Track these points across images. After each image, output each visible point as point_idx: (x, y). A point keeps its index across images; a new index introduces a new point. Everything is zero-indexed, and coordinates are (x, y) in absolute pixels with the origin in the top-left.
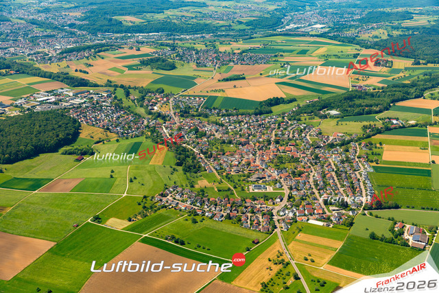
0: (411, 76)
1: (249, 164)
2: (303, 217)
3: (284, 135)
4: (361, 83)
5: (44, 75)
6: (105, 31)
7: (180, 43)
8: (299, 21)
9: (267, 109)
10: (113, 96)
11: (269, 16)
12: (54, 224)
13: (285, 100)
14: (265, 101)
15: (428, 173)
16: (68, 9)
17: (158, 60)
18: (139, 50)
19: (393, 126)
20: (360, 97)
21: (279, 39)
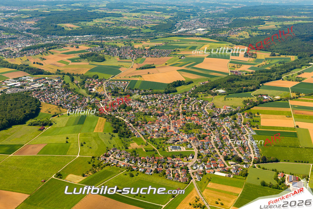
0: (270, 64)
1: (166, 130)
2: (211, 170)
3: (188, 108)
4: (237, 70)
5: (11, 67)
6: (53, 35)
7: (106, 42)
8: (187, 26)
9: (173, 89)
10: (63, 81)
11: (166, 23)
12: (27, 180)
13: (185, 82)
14: (171, 83)
15: (295, 135)
16: (25, 19)
17: (92, 55)
18: (78, 48)
19: (265, 101)
20: (238, 80)
21: (175, 39)
